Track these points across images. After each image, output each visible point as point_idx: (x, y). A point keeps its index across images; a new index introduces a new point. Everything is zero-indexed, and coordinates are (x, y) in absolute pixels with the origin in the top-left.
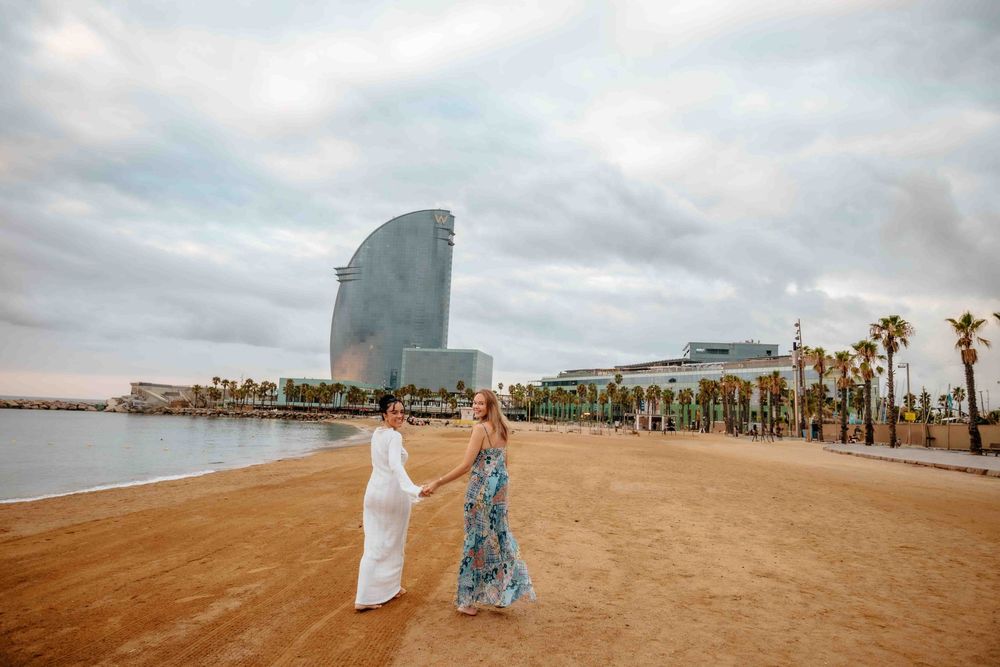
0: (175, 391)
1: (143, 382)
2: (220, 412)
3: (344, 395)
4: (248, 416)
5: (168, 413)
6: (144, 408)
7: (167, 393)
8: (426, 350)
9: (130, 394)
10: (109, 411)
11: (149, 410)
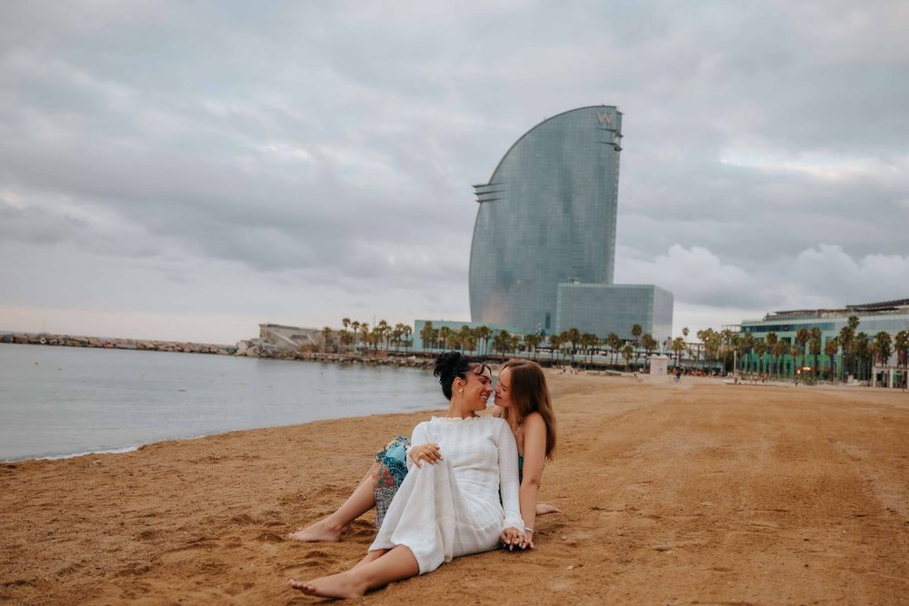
0: (302, 334)
1: (272, 323)
2: (353, 359)
3: (491, 341)
4: (384, 364)
5: (298, 358)
6: (274, 353)
7: (295, 336)
8: (588, 285)
9: (258, 337)
10: (240, 355)
11: (279, 355)
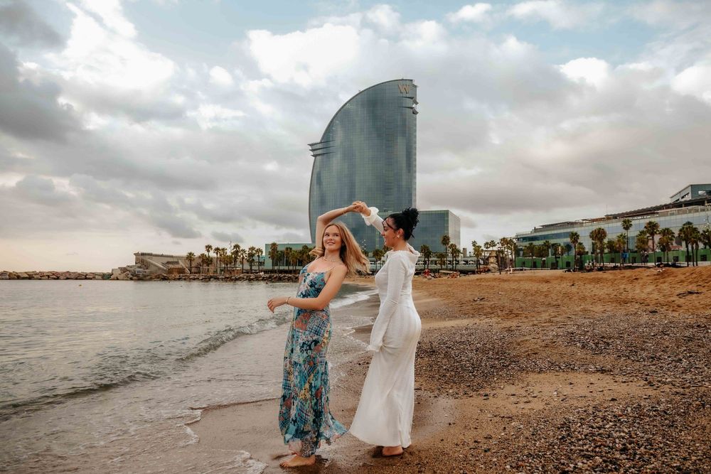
0: (175, 260)
1: (145, 252)
4: (236, 280)
5: (165, 279)
6: (145, 276)
7: (168, 263)
9: (134, 264)
10: (114, 279)
11: (149, 277)
